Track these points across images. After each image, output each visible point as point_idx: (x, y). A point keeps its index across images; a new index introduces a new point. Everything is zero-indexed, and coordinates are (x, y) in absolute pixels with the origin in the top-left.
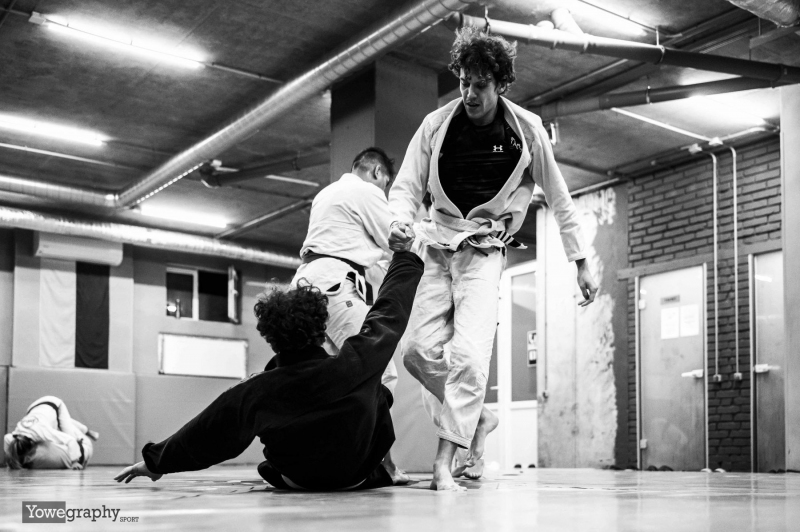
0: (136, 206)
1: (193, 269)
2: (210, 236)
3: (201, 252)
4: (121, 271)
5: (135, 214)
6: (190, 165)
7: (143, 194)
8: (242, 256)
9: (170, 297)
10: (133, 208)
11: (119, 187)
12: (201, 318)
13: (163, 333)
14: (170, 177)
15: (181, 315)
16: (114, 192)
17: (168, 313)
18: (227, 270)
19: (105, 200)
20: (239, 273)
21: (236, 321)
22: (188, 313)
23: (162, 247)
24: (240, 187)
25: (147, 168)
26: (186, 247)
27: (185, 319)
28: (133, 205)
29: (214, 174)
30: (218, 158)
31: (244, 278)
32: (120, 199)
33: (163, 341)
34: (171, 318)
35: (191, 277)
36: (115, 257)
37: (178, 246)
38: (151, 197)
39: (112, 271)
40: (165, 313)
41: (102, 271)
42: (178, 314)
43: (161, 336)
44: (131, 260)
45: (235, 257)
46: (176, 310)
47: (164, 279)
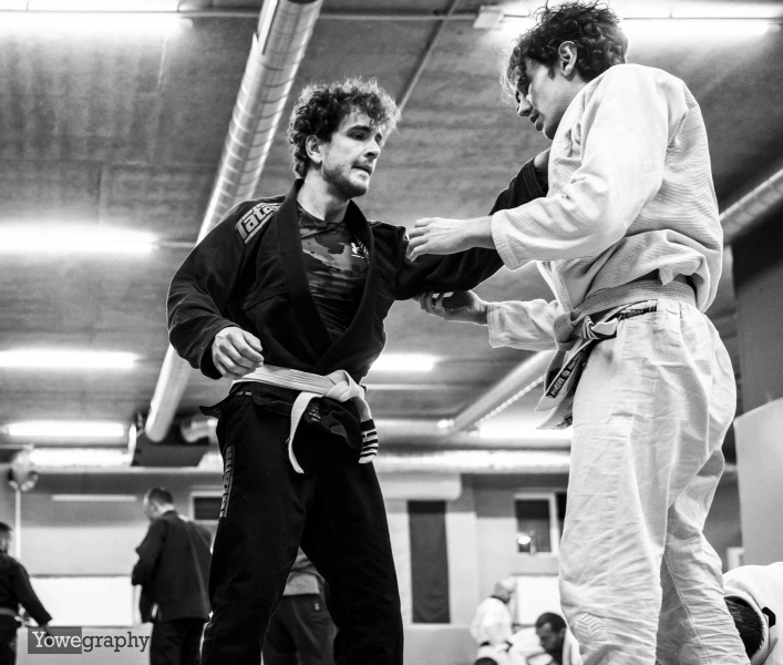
0: (475, 429)
1: (549, 491)
4: (460, 505)
5: (473, 437)
7: (482, 415)
9: (522, 528)
10: (470, 430)
11: (453, 410)
13: (515, 575)
14: (515, 391)
15: (538, 550)
16: (448, 417)
17: (523, 549)
19: (437, 428)
22: (545, 545)
23: (508, 472)
25: (485, 383)
26: (539, 467)
27: (543, 556)
28: (471, 426)
32: (455, 424)
34: (524, 555)
35: (545, 504)
36: (451, 490)
37: (528, 468)
38: (493, 417)
39: (449, 507)
40: (515, 548)
41: (437, 508)
42: (533, 549)
44: (470, 491)
46: (529, 545)
47: (512, 508)
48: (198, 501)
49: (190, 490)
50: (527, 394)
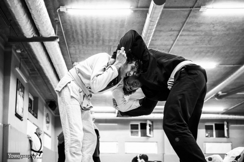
1: (213, 123)
2: (218, 113)
3: (215, 118)
6: (212, 94)
8: (228, 118)
9: (206, 132)
12: (216, 137)
13: (205, 142)
15: (210, 137)
17: (206, 137)
18: (224, 122)
20: (228, 123)
21: (228, 137)
22: (212, 136)
24: (227, 98)
26: (211, 117)
27: (211, 138)
29: (219, 96)
30: (220, 91)
31: (229, 124)
33: (205, 144)
34: (207, 138)
35: (212, 126)
37: (208, 118)
42: (209, 136)
43: (204, 143)
45: (226, 118)
46: (208, 135)
47: (204, 127)
48: (131, 125)
49: (129, 123)
50: (209, 100)
